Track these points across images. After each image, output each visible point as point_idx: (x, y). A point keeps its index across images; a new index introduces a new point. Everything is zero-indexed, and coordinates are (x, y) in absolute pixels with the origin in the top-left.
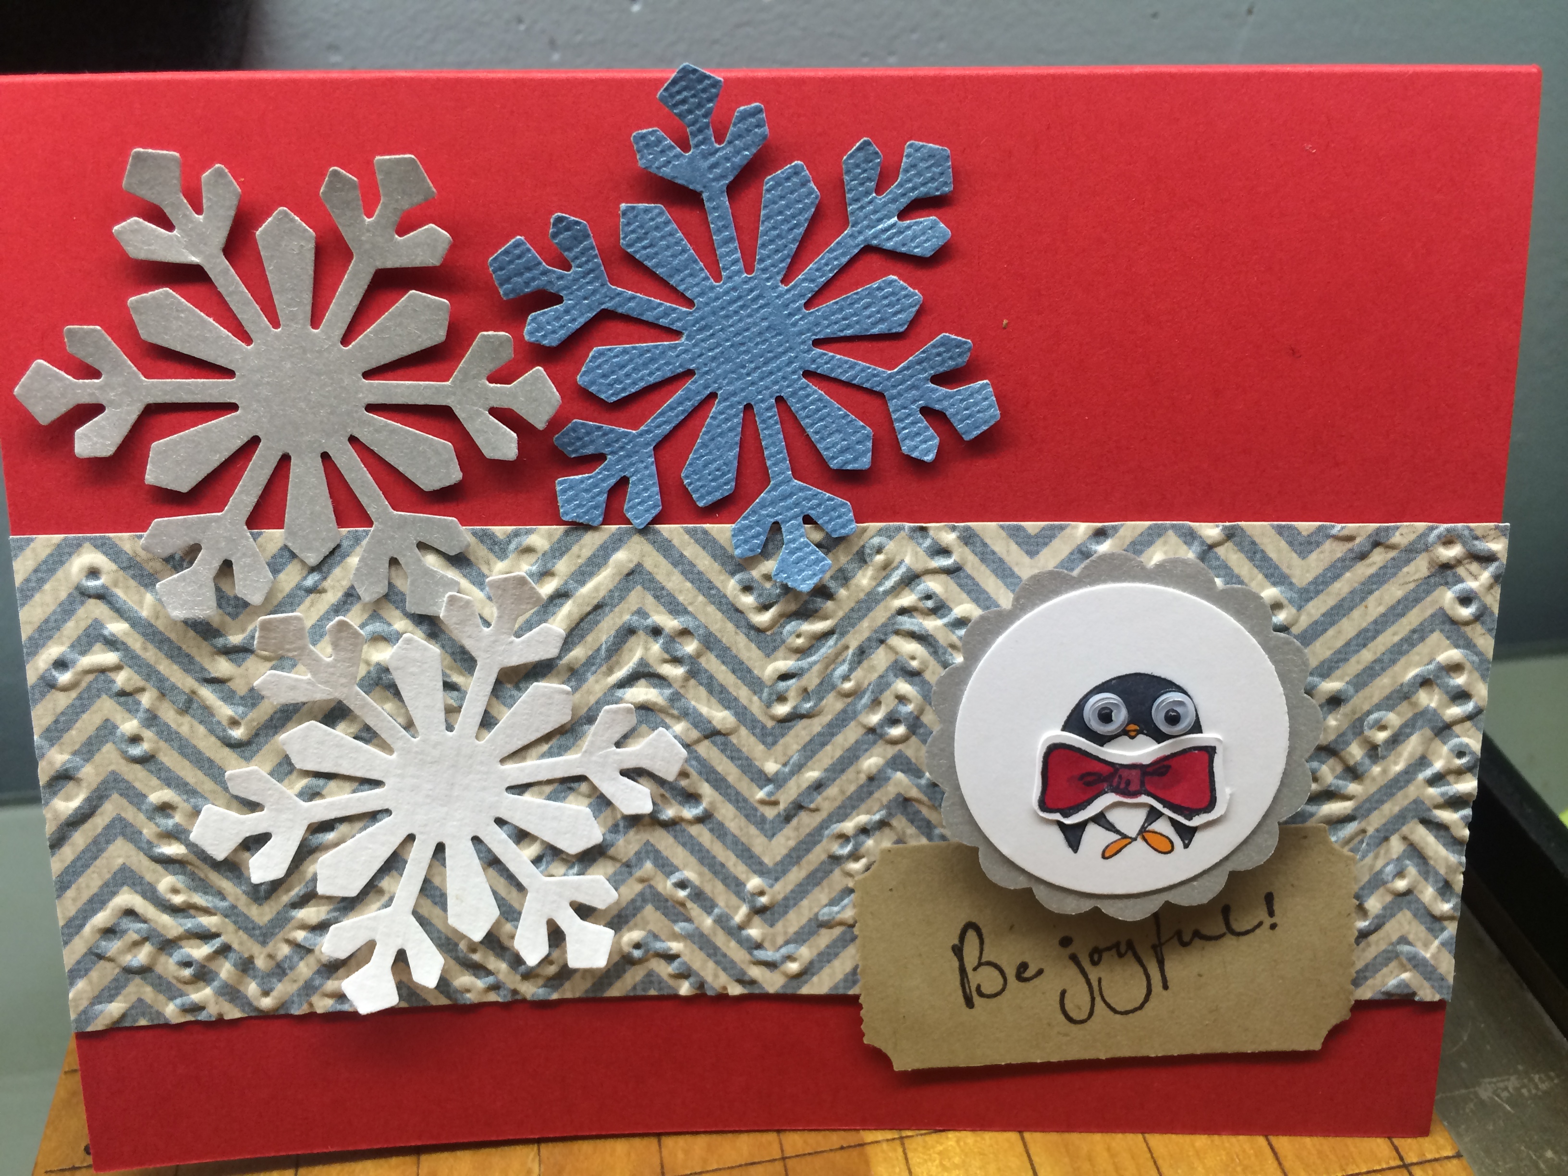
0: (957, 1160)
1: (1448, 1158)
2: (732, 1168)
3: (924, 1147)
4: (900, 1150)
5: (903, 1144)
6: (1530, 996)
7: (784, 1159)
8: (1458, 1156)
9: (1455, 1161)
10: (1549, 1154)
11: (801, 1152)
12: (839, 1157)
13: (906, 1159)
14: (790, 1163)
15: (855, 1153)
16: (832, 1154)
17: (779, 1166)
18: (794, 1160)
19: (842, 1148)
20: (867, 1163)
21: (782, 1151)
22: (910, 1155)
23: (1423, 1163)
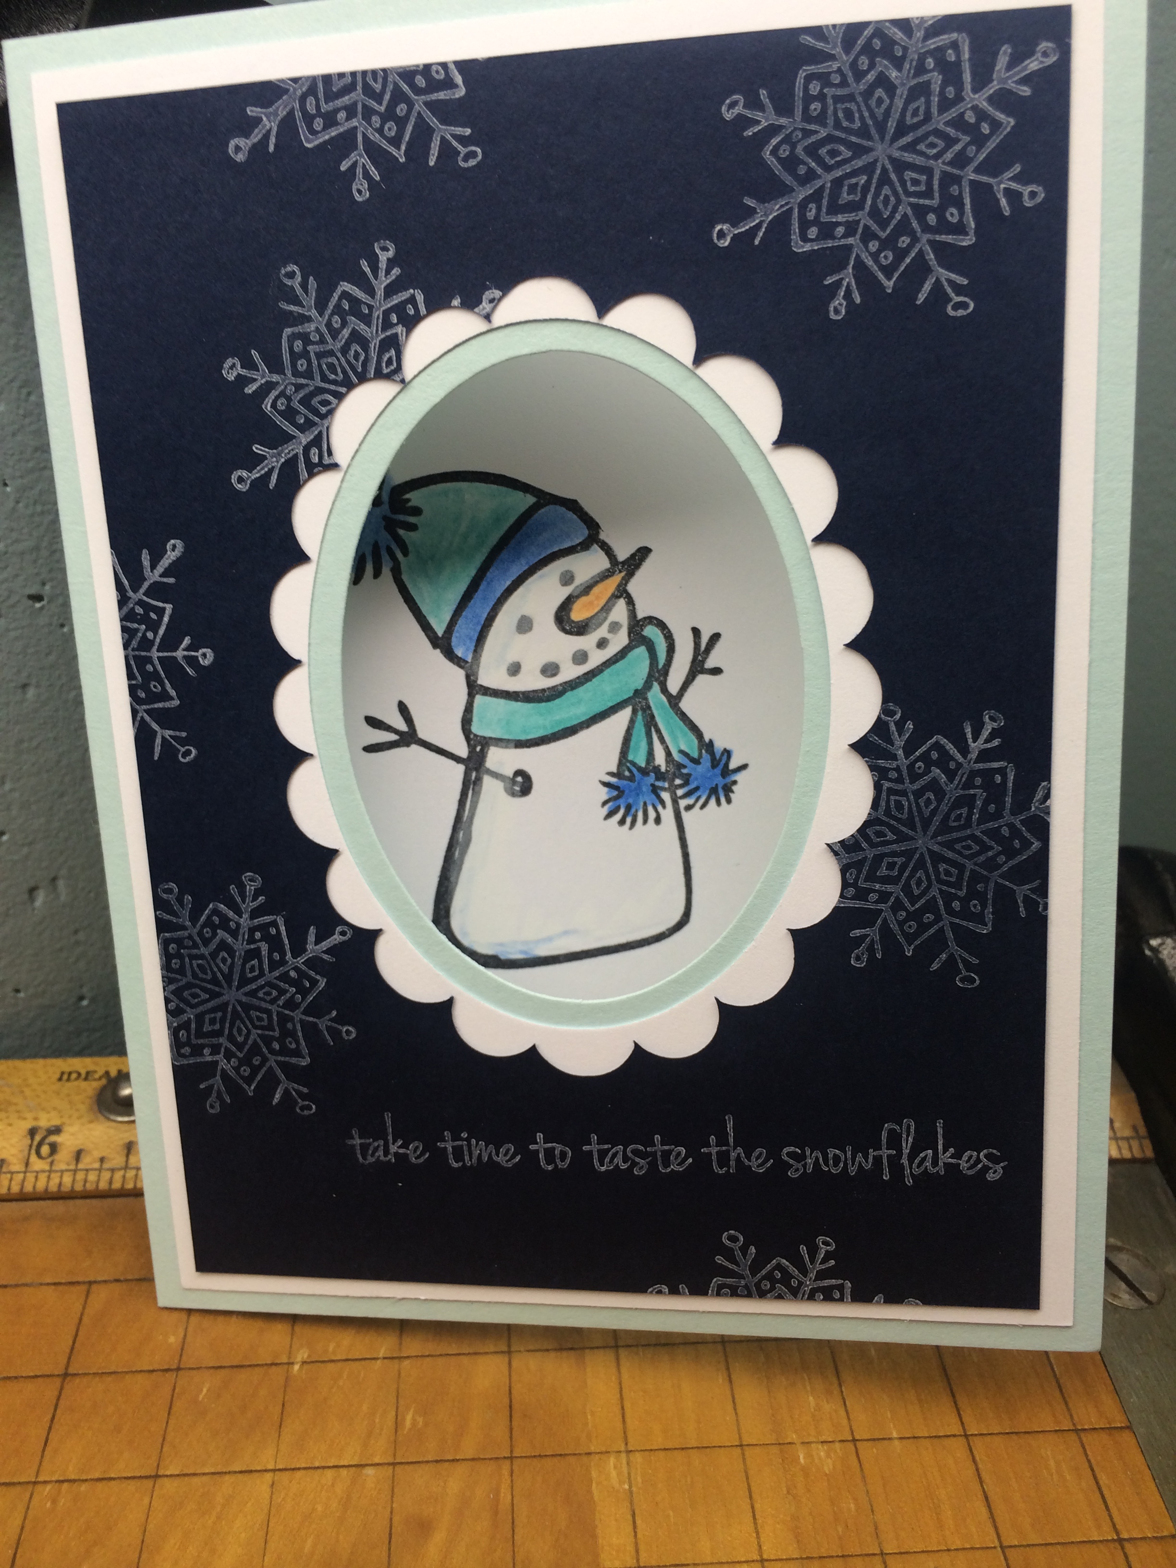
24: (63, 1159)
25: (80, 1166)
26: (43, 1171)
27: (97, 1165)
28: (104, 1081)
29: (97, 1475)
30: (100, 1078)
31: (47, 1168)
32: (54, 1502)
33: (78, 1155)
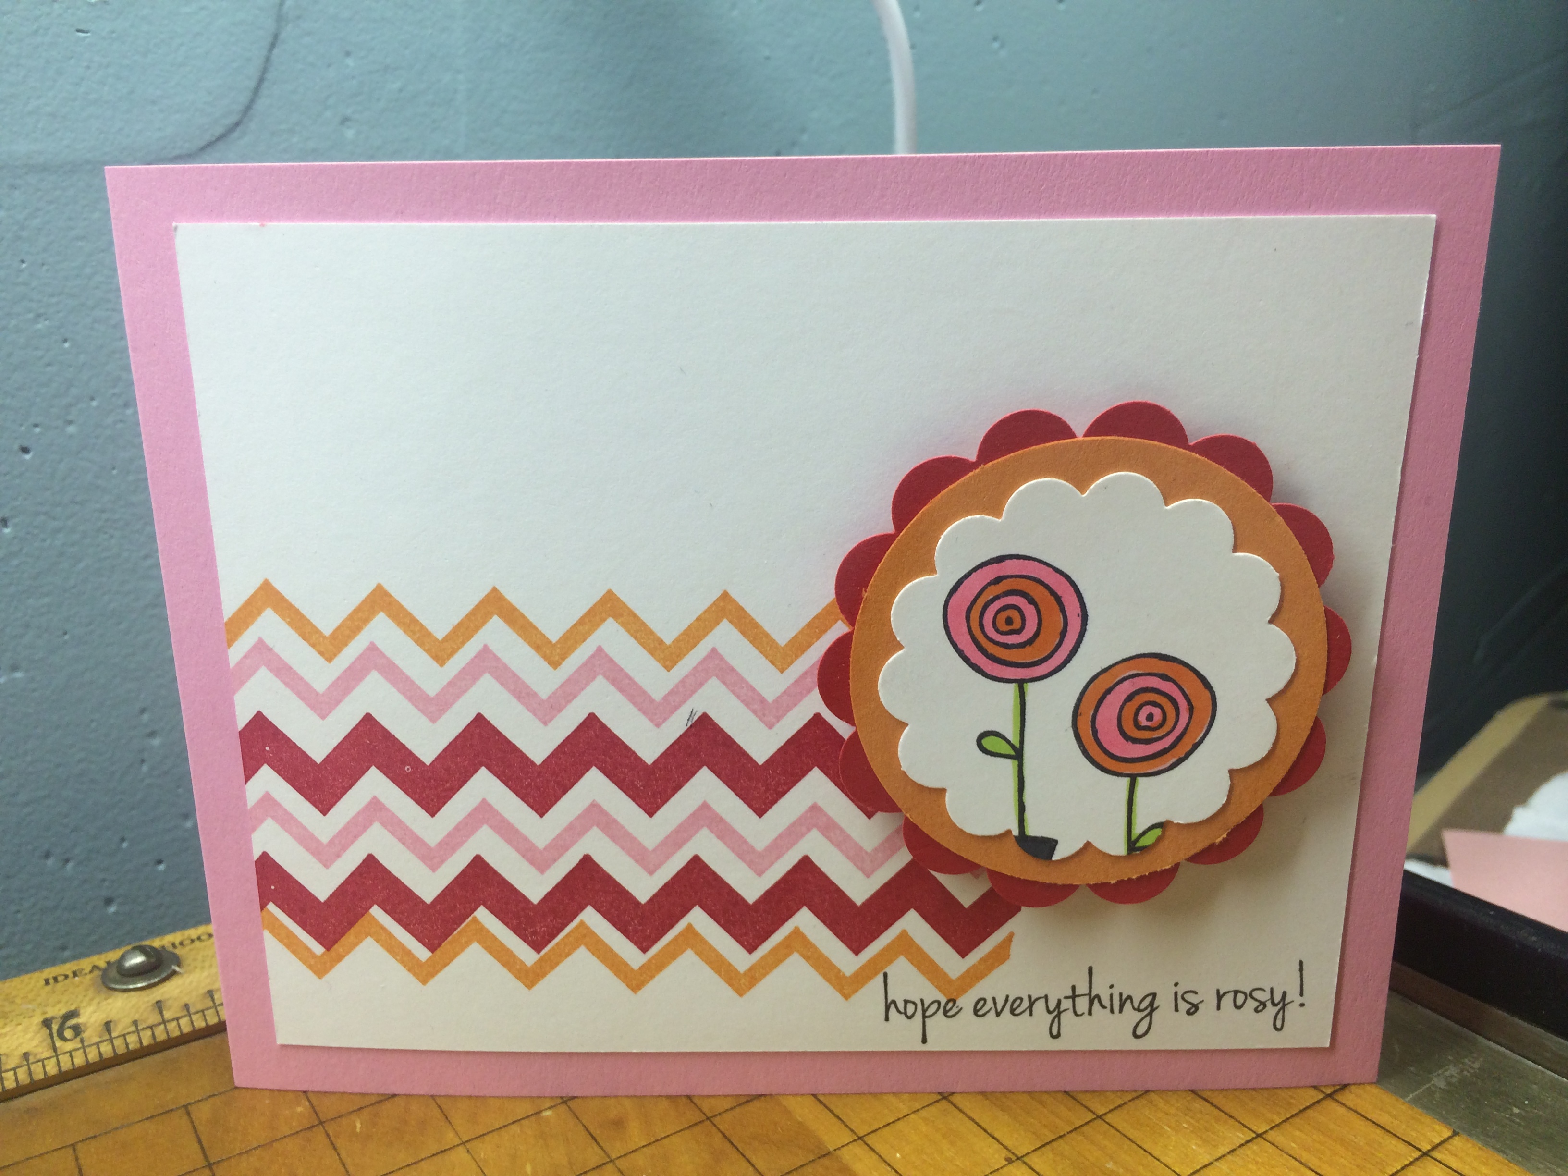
1: (1450, 1138)
9: (1457, 1138)
23: (1435, 1148)
24: (91, 1035)
25: (114, 1034)
26: (76, 1050)
27: (133, 1028)
28: (98, 972)
30: (93, 971)
31: (80, 1045)
33: (107, 1026)
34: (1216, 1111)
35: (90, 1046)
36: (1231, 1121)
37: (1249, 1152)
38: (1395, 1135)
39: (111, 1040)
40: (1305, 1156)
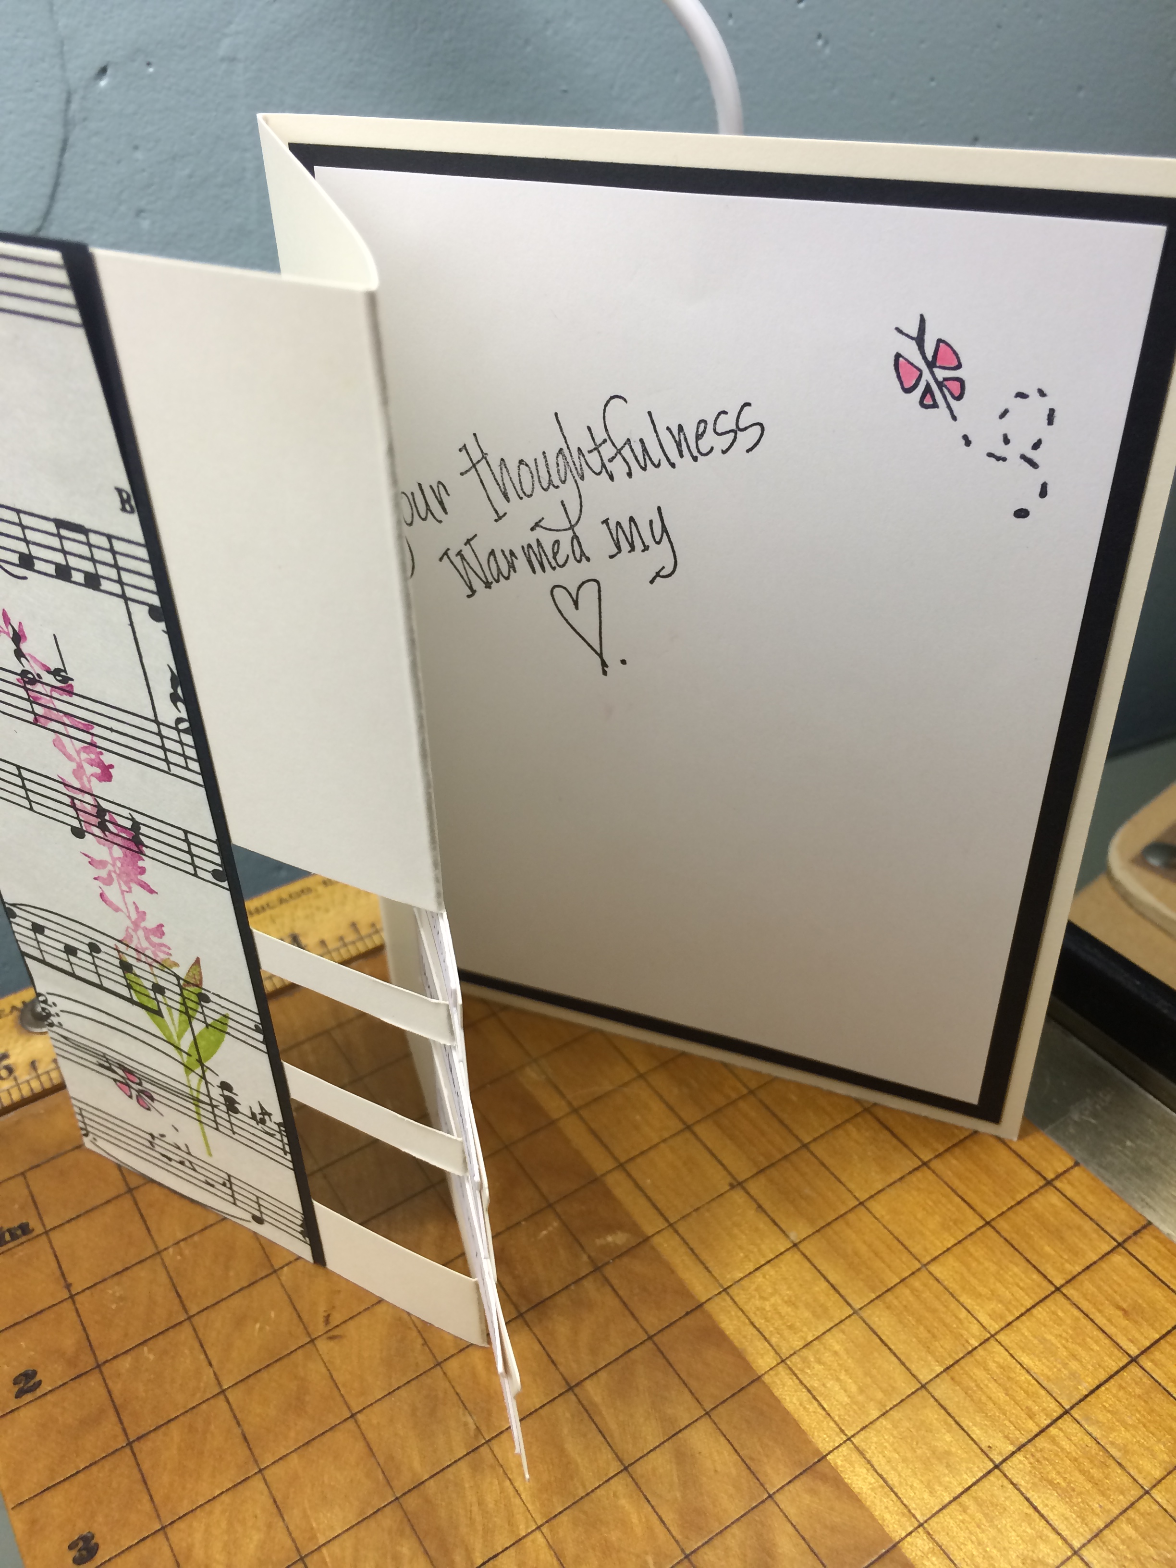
0: (770, 1290)
1: (1072, 1168)
2: (617, 1359)
3: (743, 1290)
4: (728, 1298)
5: (728, 1294)
6: (1074, 1040)
7: (650, 1338)
8: (1077, 1164)
9: (1077, 1168)
10: (1129, 1143)
11: (660, 1328)
12: (688, 1321)
13: (735, 1303)
14: (655, 1338)
15: (698, 1313)
16: (682, 1321)
17: (649, 1344)
18: (659, 1335)
19: (687, 1314)
20: (710, 1317)
21: (646, 1332)
22: (737, 1299)
23: (1058, 1176)
24: (23, 1074)
25: (40, 1071)
26: (12, 1087)
27: (53, 1066)
28: (16, 1014)
29: (200, 1227)
30: (11, 1012)
31: (13, 1083)
32: (181, 1254)
33: (33, 1065)
34: (895, 1141)
35: (22, 1083)
36: (905, 1150)
37: (914, 1179)
38: (1029, 1165)
39: (38, 1077)
40: (956, 1183)
